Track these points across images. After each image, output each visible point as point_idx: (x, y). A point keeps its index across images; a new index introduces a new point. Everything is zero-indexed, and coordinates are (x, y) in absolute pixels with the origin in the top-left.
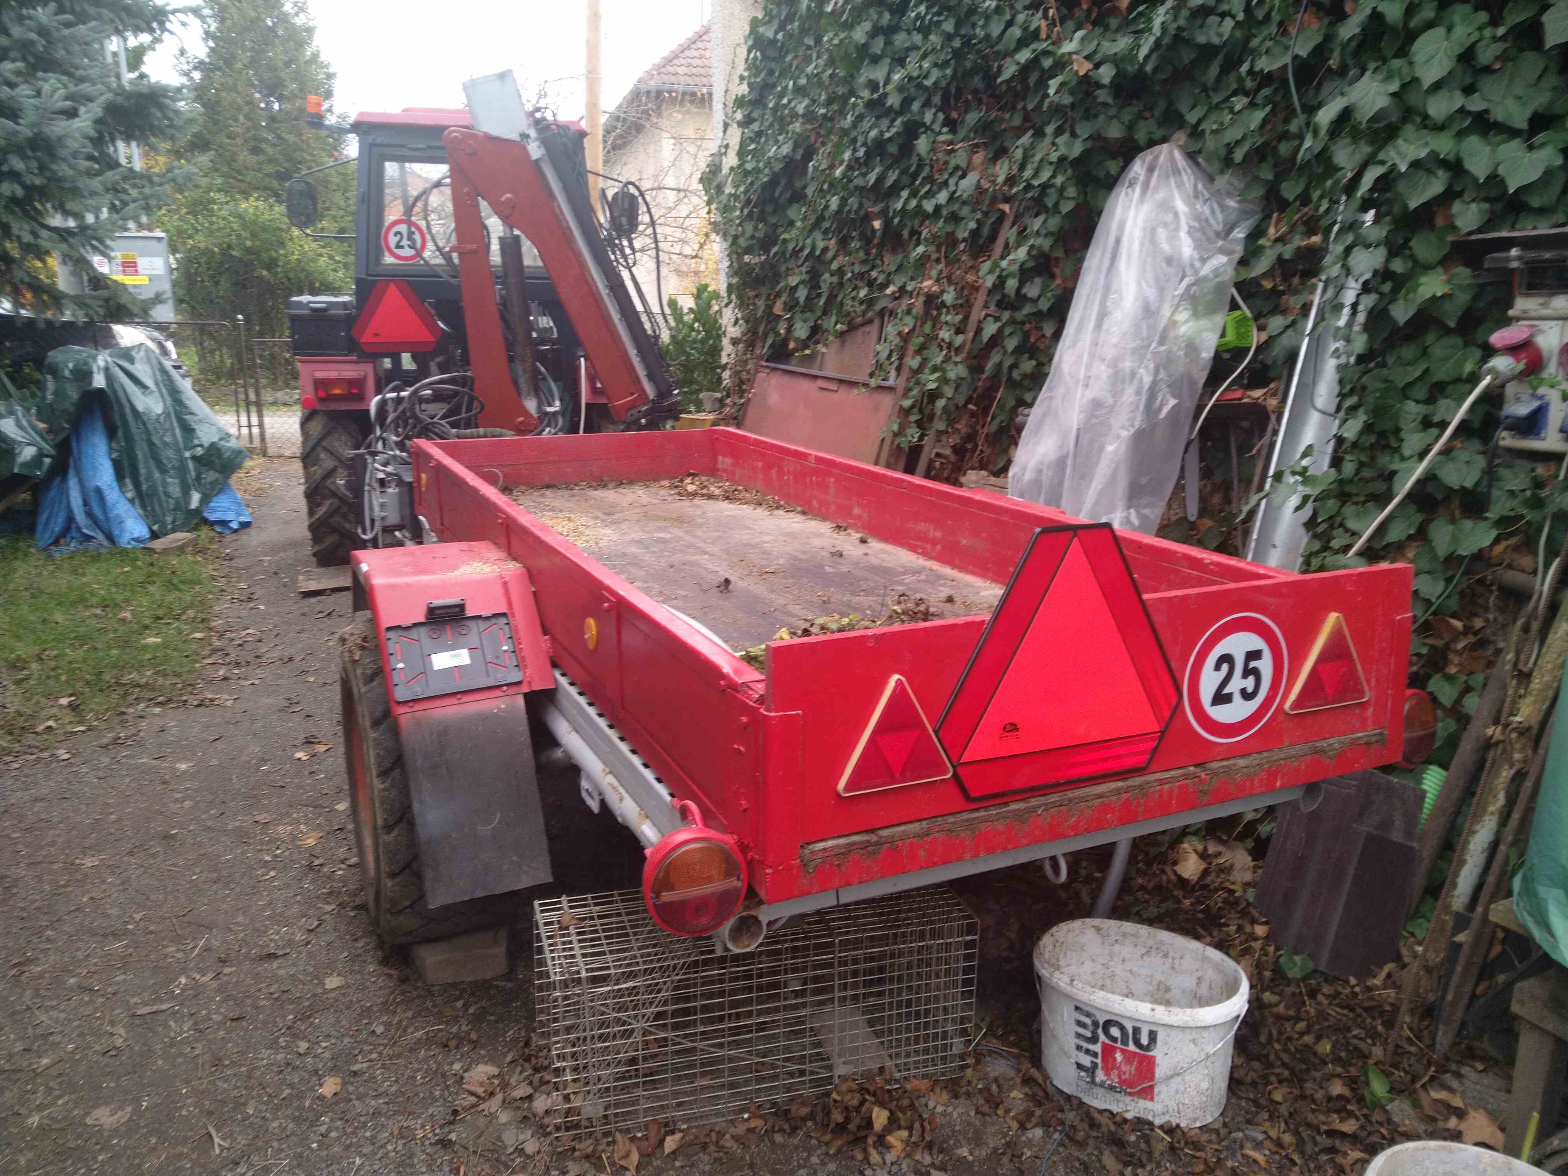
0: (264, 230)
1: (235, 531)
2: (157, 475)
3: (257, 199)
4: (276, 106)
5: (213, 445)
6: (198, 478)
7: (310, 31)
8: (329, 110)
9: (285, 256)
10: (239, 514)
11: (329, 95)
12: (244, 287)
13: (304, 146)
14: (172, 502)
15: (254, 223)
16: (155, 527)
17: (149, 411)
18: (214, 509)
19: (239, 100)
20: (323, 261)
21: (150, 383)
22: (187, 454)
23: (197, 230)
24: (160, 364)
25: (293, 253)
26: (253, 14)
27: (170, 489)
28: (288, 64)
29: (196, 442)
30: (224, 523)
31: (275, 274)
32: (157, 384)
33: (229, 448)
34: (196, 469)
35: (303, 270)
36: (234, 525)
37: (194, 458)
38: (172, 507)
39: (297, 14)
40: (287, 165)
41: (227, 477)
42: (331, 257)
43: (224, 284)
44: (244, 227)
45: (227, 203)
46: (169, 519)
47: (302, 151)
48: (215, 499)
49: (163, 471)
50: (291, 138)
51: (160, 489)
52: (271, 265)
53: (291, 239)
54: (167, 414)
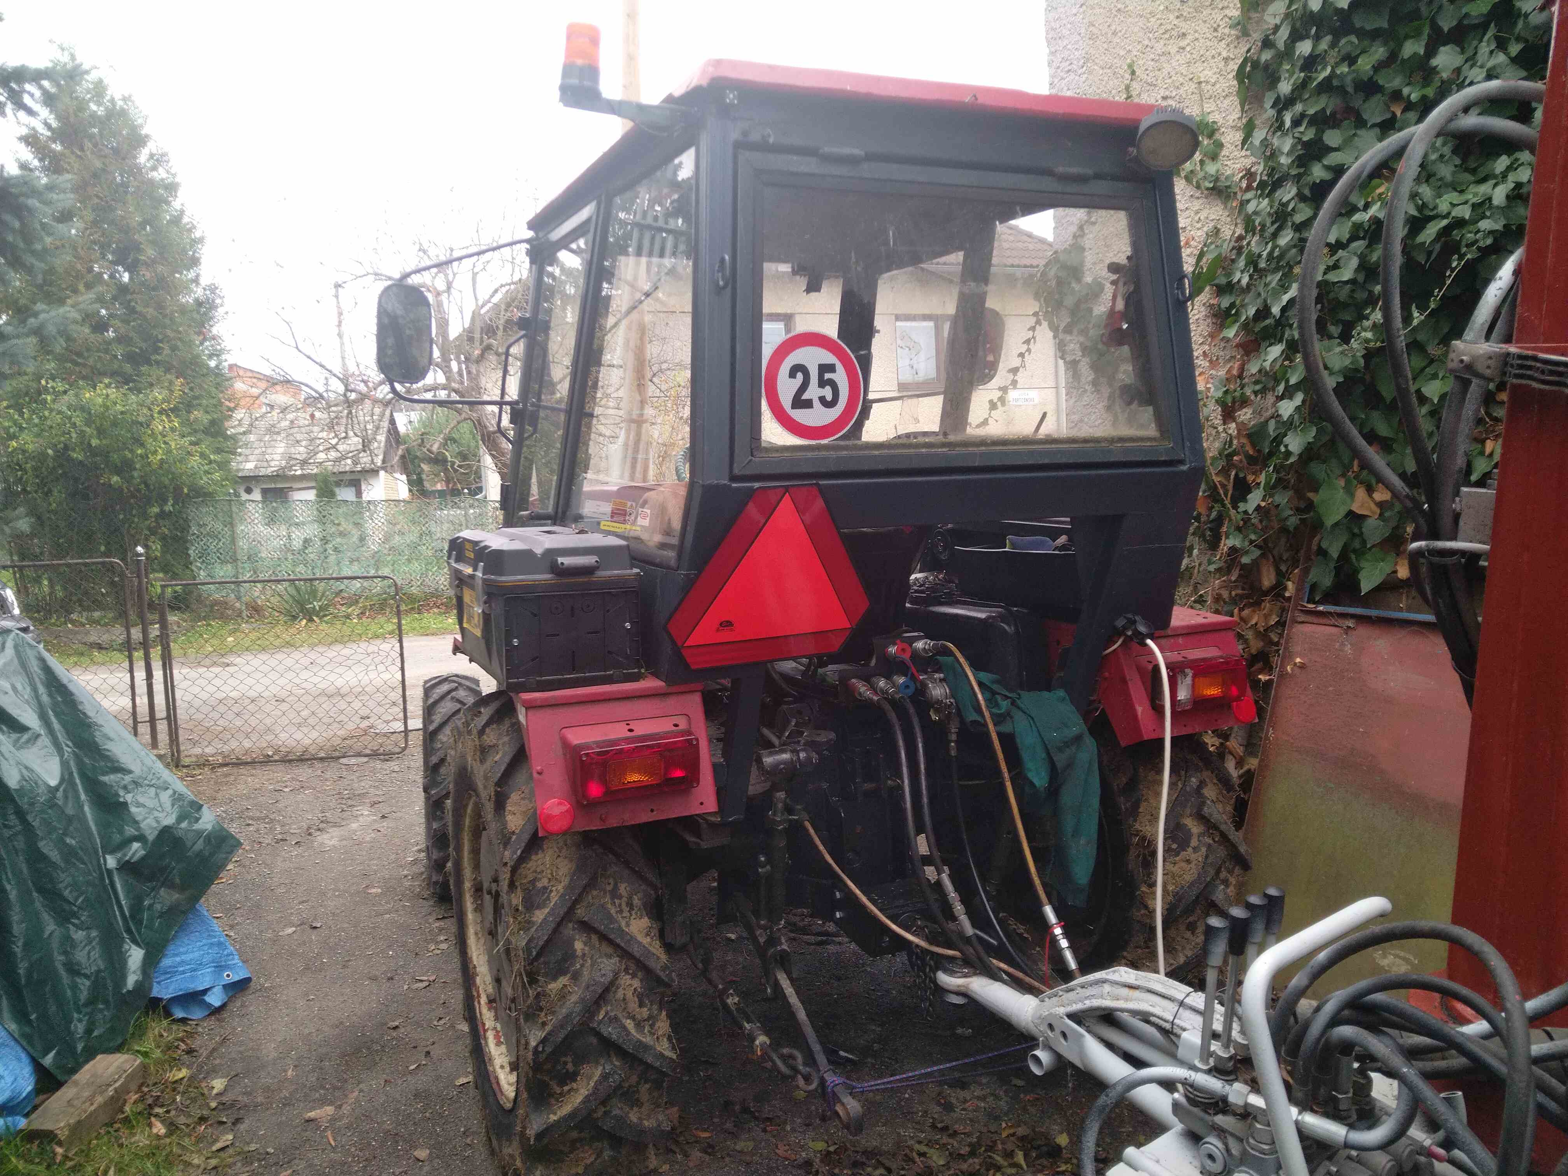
0: (115, 424)
1: (217, 1011)
2: (50, 927)
3: (108, 386)
4: (126, 277)
5: (165, 832)
6: (137, 908)
7: (172, 188)
8: (196, 281)
9: (145, 457)
10: (220, 968)
11: (195, 262)
12: (86, 497)
13: (167, 321)
14: (84, 984)
15: (102, 416)
16: (48, 1060)
17: (30, 780)
18: (171, 972)
19: (79, 267)
20: (195, 461)
21: (29, 717)
22: (111, 862)
23: (21, 429)
24: (47, 670)
25: (155, 452)
26: (98, 164)
27: (80, 956)
28: (143, 225)
29: (130, 831)
30: (195, 998)
31: (129, 480)
32: (43, 717)
33: (199, 833)
34: (128, 891)
35: (169, 471)
36: (215, 999)
37: (126, 867)
38: (84, 996)
39: (154, 168)
40: (144, 345)
41: (195, 899)
42: (202, 455)
43: (58, 494)
44: (88, 422)
45: (65, 392)
46: (79, 1028)
47: (165, 327)
48: (171, 948)
49: (64, 917)
50: (150, 312)
51: (59, 959)
52: (124, 468)
53: (153, 435)
54: (66, 779)
